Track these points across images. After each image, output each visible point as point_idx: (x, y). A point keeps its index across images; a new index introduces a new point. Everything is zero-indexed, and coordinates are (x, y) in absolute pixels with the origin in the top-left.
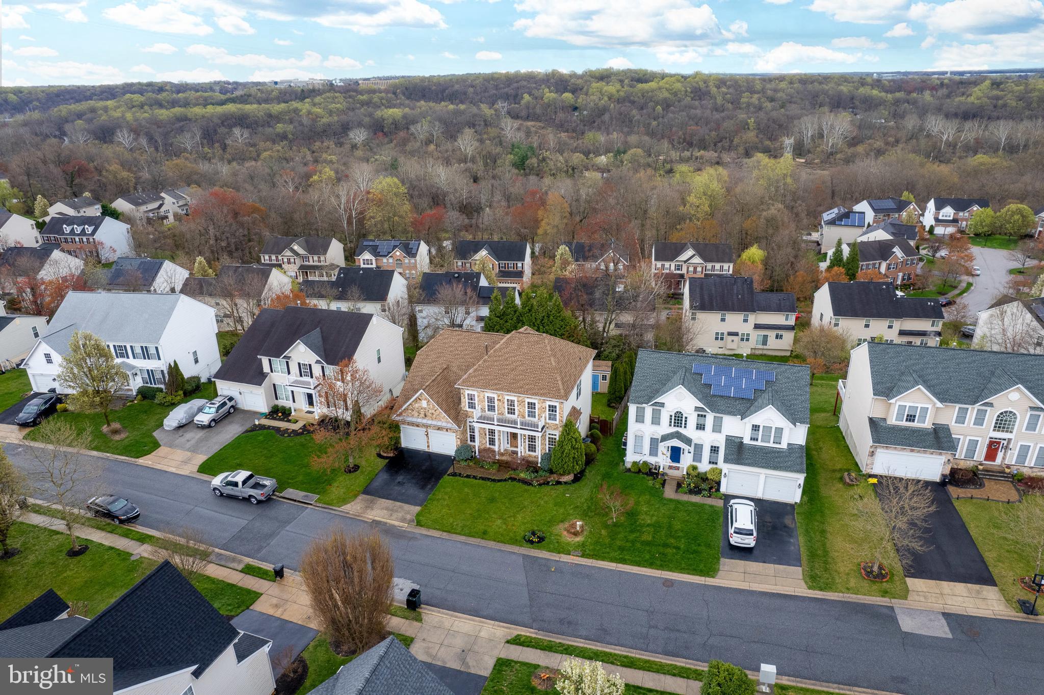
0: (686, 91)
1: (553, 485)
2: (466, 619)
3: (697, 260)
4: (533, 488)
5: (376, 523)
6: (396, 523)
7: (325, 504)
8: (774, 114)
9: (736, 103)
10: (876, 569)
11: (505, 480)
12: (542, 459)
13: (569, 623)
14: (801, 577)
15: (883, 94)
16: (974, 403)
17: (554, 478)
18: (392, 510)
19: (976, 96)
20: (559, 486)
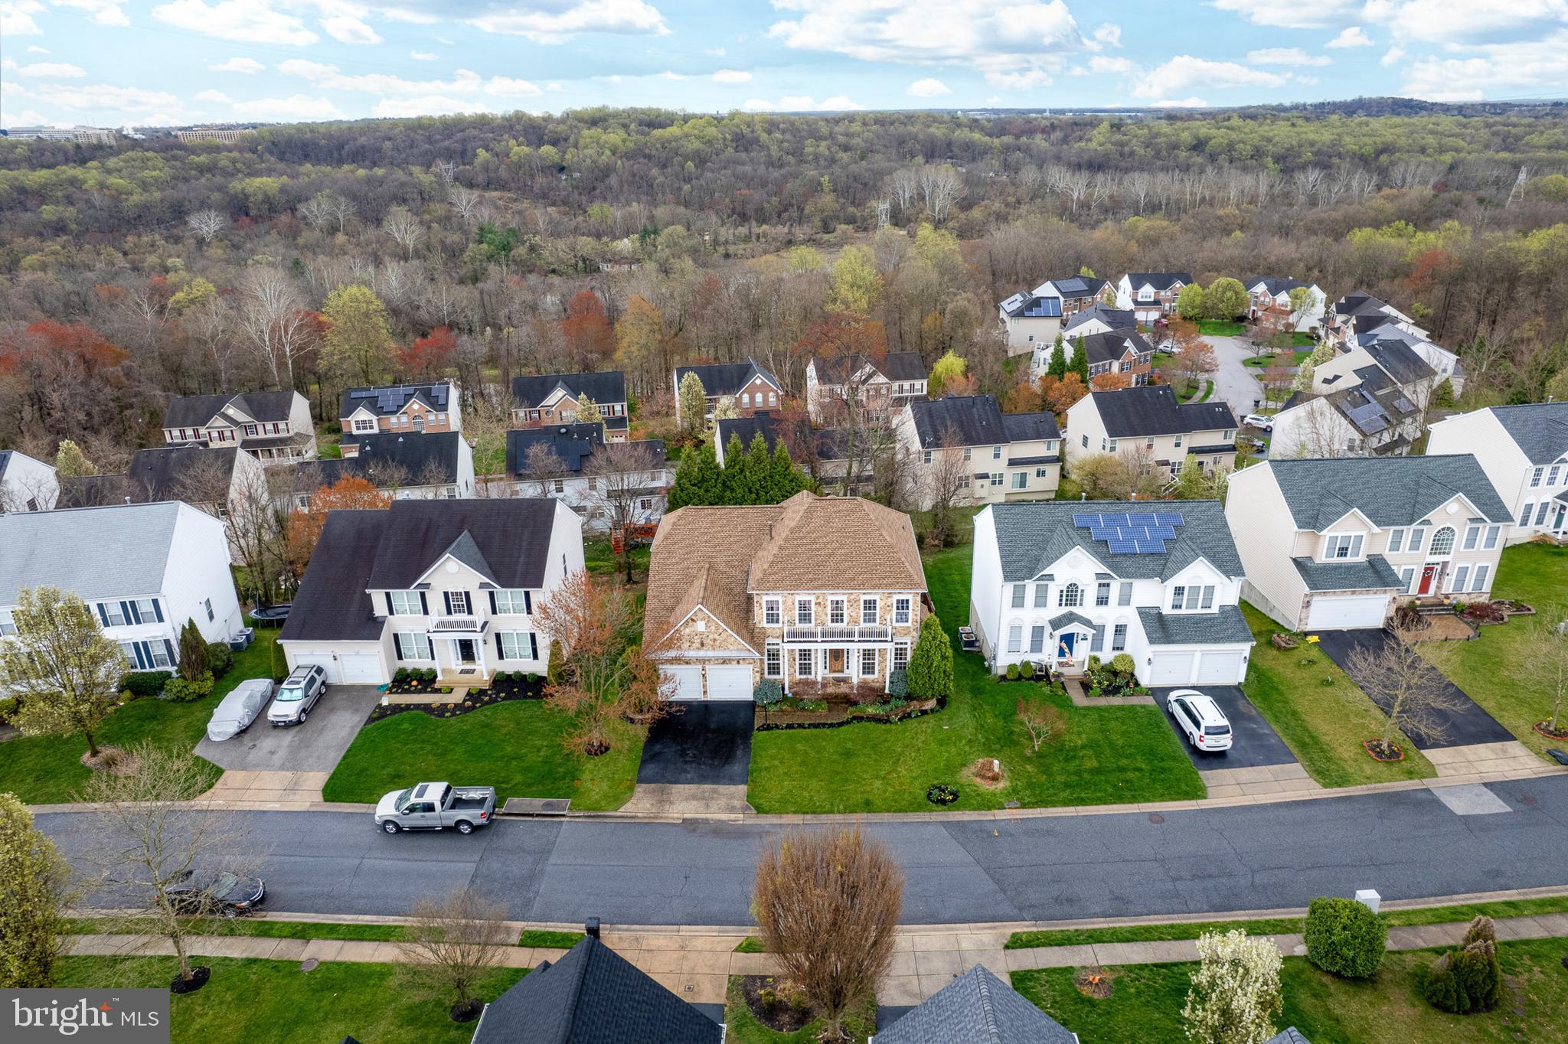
0: (725, 139)
1: (917, 716)
2: (925, 930)
3: (881, 379)
4: (893, 727)
5: (690, 825)
6: (724, 816)
7: (588, 809)
8: (854, 168)
9: (798, 153)
10: (1385, 746)
11: (848, 722)
12: (891, 682)
13: (1069, 900)
14: (1307, 775)
15: (987, 138)
16: (1411, 522)
17: (915, 705)
18: (706, 800)
19: (1097, 141)
20: (926, 717)
